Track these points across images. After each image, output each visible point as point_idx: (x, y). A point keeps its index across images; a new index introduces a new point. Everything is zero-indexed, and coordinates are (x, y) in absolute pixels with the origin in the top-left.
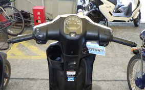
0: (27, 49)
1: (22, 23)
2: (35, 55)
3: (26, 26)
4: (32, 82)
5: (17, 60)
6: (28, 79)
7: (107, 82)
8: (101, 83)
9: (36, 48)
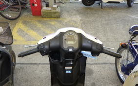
0: (27, 34)
1: (18, 4)
2: (35, 40)
3: (22, 8)
4: (35, 66)
5: (19, 46)
6: (31, 64)
7: (98, 66)
8: (93, 66)
9: (35, 33)
